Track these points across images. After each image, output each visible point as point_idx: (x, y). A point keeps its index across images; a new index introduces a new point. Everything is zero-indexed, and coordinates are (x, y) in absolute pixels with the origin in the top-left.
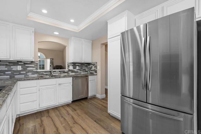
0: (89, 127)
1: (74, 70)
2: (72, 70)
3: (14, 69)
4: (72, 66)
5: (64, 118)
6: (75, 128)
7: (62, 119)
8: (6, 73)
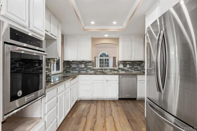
0: (119, 122)
1: (125, 68)
2: (122, 68)
3: (80, 67)
4: (123, 64)
5: (105, 109)
6: (108, 118)
7: (103, 109)
8: (77, 69)
